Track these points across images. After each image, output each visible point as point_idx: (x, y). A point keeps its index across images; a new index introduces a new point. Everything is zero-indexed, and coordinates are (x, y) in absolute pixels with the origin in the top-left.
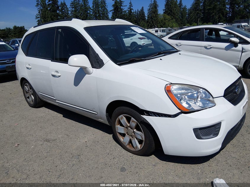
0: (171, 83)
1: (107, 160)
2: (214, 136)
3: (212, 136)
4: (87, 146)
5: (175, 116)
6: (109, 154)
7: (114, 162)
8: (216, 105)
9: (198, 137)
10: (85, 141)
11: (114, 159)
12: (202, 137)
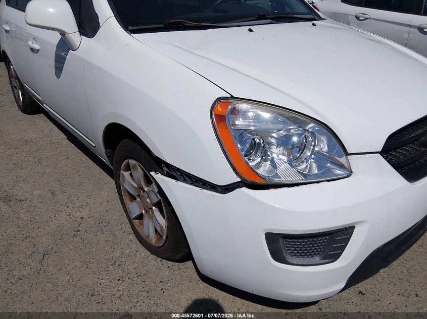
0: (232, 97)
1: (102, 281)
2: (323, 261)
3: (317, 259)
4: (79, 231)
5: (226, 189)
6: (114, 263)
7: (115, 290)
8: (353, 175)
9: (278, 256)
10: (81, 216)
11: (120, 282)
12: (289, 258)
